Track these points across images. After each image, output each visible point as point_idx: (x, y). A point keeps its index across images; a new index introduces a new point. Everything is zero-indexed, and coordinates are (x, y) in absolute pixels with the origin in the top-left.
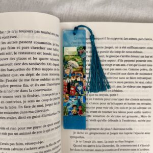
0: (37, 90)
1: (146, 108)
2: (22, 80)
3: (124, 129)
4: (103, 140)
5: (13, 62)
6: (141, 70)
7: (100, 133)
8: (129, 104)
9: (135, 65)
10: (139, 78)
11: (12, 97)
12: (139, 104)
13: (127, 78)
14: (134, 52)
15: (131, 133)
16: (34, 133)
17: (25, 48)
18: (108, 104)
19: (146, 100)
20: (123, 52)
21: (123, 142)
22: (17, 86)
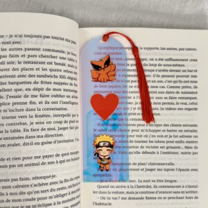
0: (48, 109)
1: (190, 137)
2: (28, 96)
3: (163, 164)
4: (136, 179)
5: (17, 73)
6: (183, 87)
8: (168, 131)
9: (175, 82)
10: (180, 98)
11: (15, 117)
12: (181, 131)
13: (166, 98)
14: (174, 65)
15: (173, 170)
16: (43, 164)
17: (32, 56)
18: (142, 131)
19: (191, 126)
20: (160, 65)
22: (21, 103)
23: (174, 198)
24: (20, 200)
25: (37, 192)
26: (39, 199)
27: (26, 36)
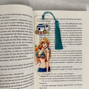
0: (20, 45)
1: (79, 56)
2: (12, 40)
3: (68, 67)
4: (57, 73)
5: (7, 30)
6: (76, 35)
7: (55, 69)
8: (70, 53)
9: (73, 33)
10: (75, 40)
11: (7, 49)
12: (75, 53)
13: (69, 40)
15: (72, 69)
16: (19, 68)
17: (14, 23)
18: (59, 53)
19: (79, 51)
21: (67, 74)
22: (9, 43)
24: (9, 84)
25: (16, 80)
26: (17, 83)
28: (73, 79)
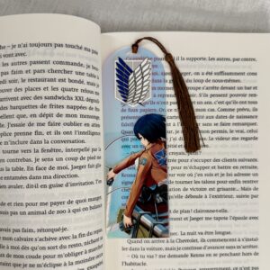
0: (58, 142)
1: (248, 175)
2: (32, 125)
3: (213, 211)
4: (178, 231)
6: (239, 110)
8: (219, 167)
9: (228, 103)
10: (235, 124)
11: (17, 152)
12: (237, 167)
13: (216, 124)
14: (226, 81)
15: (226, 219)
16: (51, 212)
17: (39, 72)
18: (185, 168)
19: (249, 160)
20: (208, 81)
21: (212, 233)
22: (24, 134)
23: (226, 255)
25: (43, 248)
26: (45, 257)
27: (31, 45)
28: (228, 251)
